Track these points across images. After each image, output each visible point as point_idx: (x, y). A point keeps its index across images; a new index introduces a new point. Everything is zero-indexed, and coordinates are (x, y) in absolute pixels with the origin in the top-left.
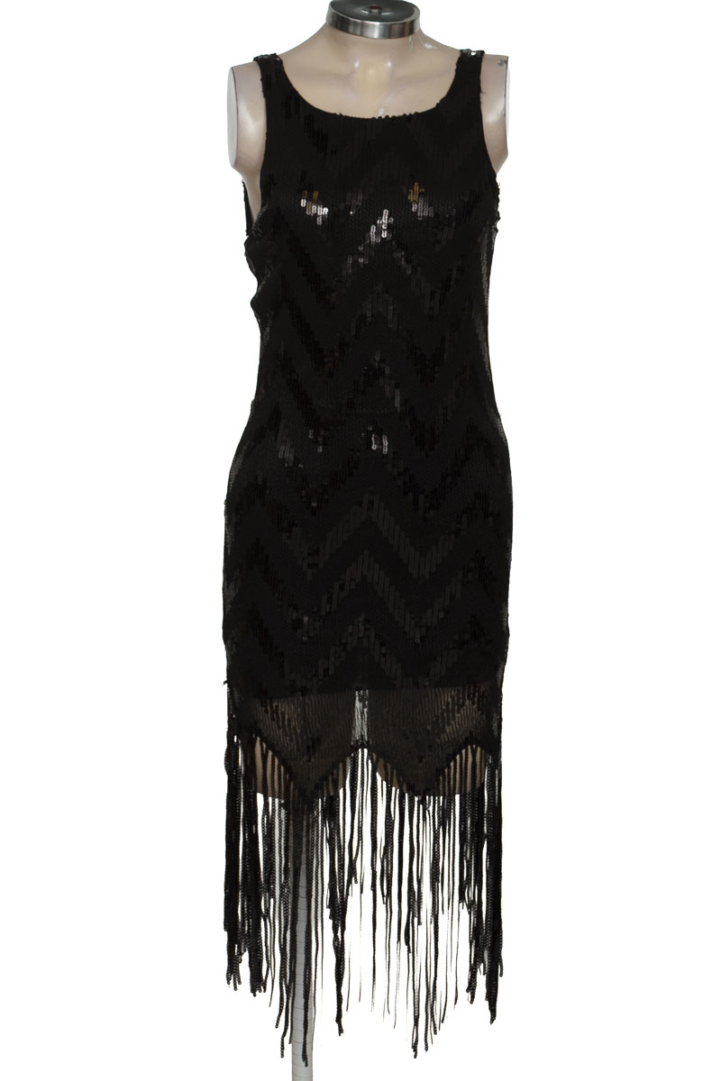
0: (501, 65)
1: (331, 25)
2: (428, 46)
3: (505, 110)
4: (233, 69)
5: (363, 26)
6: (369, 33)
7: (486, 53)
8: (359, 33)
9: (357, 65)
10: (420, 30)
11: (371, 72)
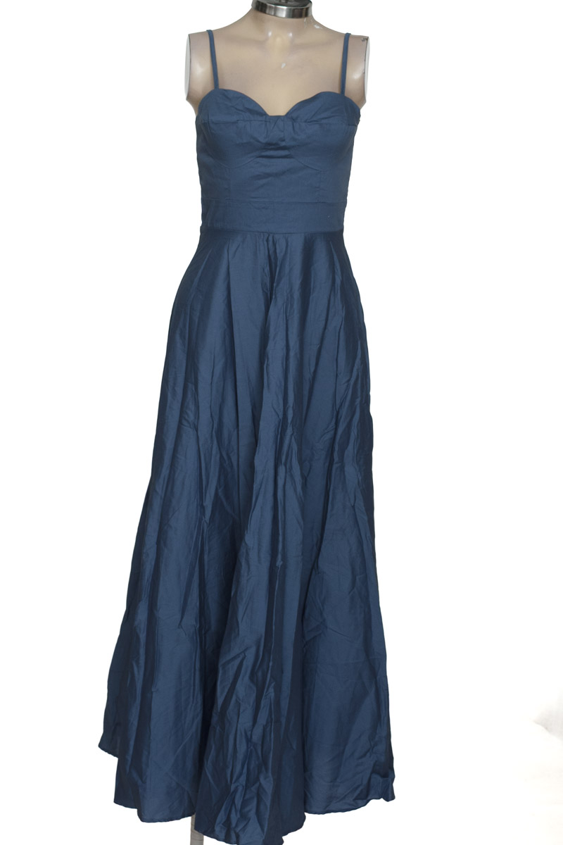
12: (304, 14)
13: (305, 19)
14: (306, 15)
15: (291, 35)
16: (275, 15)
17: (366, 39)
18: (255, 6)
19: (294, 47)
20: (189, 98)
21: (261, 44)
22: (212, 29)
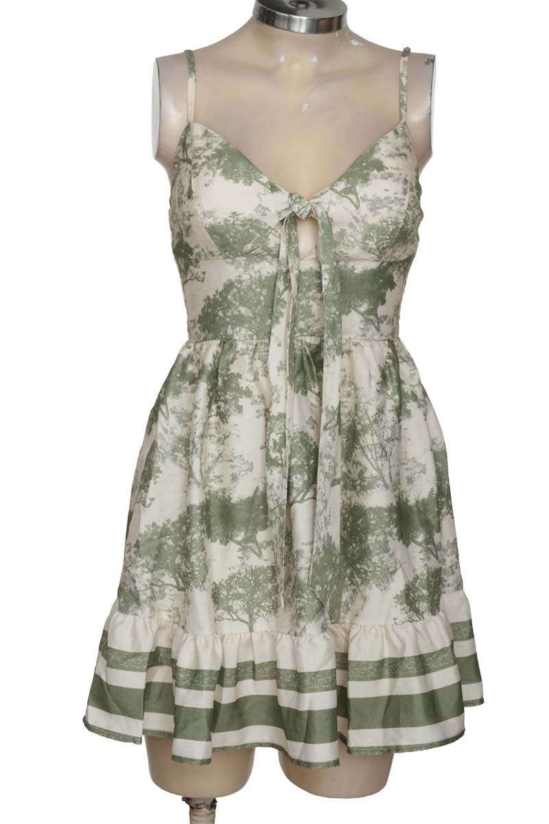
0: (427, 63)
1: (258, 19)
2: (355, 43)
3: (430, 109)
4: (158, 60)
5: (290, 20)
6: (295, 28)
7: (412, 51)
8: (286, 27)
9: (282, 59)
10: (347, 26)
11: (296, 66)
12: (335, 26)
13: (337, 32)
14: (339, 27)
15: (315, 59)
16: (289, 29)
17: (431, 60)
18: (257, 13)
19: (322, 78)
20: (160, 156)
21: (268, 73)
22: (192, 49)
